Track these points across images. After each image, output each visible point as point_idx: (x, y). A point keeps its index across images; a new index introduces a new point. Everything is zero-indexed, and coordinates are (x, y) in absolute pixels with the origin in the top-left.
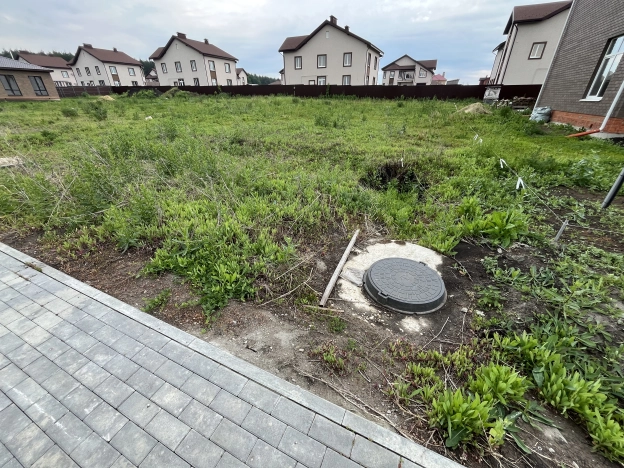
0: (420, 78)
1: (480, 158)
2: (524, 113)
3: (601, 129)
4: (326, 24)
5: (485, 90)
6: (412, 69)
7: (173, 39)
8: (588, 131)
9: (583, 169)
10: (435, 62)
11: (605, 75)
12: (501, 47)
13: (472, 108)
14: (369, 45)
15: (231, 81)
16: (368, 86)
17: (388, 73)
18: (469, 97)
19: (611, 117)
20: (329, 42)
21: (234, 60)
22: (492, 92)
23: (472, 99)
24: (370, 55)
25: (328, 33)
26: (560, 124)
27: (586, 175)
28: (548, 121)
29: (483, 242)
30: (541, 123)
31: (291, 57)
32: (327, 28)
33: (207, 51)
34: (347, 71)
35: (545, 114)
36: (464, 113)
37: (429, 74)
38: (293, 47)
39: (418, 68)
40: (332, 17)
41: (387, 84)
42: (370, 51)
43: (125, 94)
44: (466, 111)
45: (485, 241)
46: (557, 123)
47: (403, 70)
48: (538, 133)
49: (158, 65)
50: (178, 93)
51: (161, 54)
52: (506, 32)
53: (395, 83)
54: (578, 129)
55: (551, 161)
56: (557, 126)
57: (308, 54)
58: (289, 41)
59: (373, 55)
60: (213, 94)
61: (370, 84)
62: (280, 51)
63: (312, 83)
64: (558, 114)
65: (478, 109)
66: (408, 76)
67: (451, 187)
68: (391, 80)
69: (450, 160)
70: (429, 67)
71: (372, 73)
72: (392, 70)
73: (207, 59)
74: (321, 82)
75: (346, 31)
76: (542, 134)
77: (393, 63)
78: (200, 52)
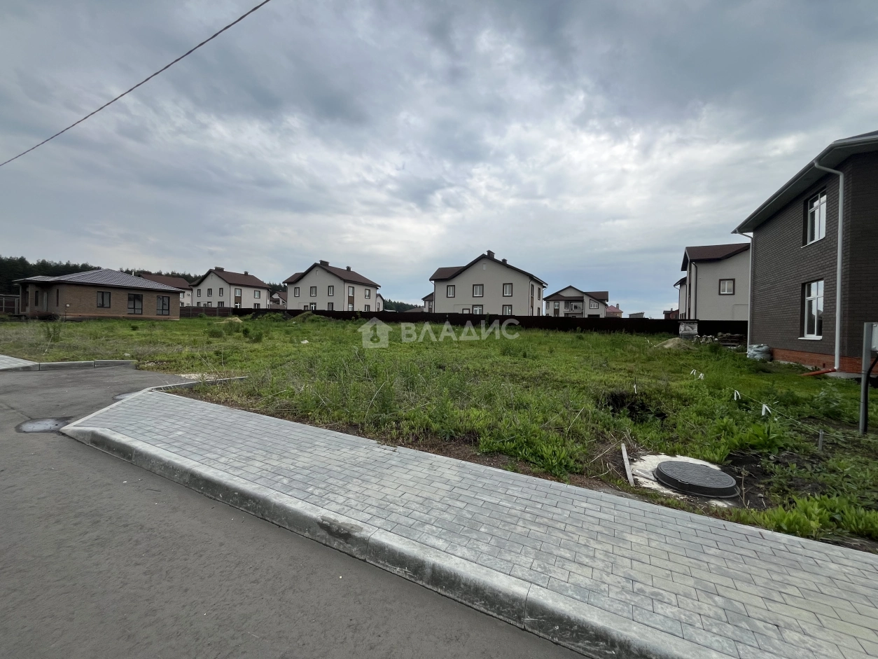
0: (590, 309)
1: (712, 390)
2: (737, 351)
3: (836, 368)
4: (483, 257)
5: (679, 325)
6: (581, 300)
7: (315, 266)
8: (823, 370)
9: (827, 401)
10: (606, 294)
11: (814, 312)
12: (682, 282)
13: (671, 343)
14: (531, 277)
15: (369, 306)
16: (533, 316)
17: (552, 304)
18: (661, 332)
19: (841, 356)
20: (485, 273)
21: (376, 286)
22: (688, 328)
23: (666, 334)
24: (533, 286)
25: (484, 266)
26: (786, 363)
27: (832, 406)
28: (771, 360)
29: (752, 453)
30: (763, 361)
31: (443, 286)
32: (483, 261)
33: (349, 278)
34: (507, 301)
35: (762, 352)
36: (662, 347)
37: (601, 306)
38: (444, 277)
39: (586, 299)
40: (489, 252)
41: (552, 314)
42: (532, 283)
43: (249, 316)
44: (666, 347)
45: (753, 452)
46: (782, 362)
47: (568, 301)
48: (764, 371)
49: (291, 290)
50: (311, 317)
51: (297, 279)
52: (684, 268)
53: (562, 315)
54: (810, 368)
55: (790, 394)
56: (785, 365)
57: (462, 283)
58: (441, 271)
59: (536, 287)
60: (350, 319)
61: (535, 314)
62: (430, 280)
63: (466, 312)
64: (779, 353)
65: (679, 345)
66: (576, 307)
67: (695, 414)
68: (557, 311)
69: (681, 391)
70: (601, 298)
71: (537, 303)
72: (555, 301)
73: (347, 285)
74: (477, 311)
75: (503, 263)
76: (769, 372)
77: (557, 294)
78: (341, 279)
